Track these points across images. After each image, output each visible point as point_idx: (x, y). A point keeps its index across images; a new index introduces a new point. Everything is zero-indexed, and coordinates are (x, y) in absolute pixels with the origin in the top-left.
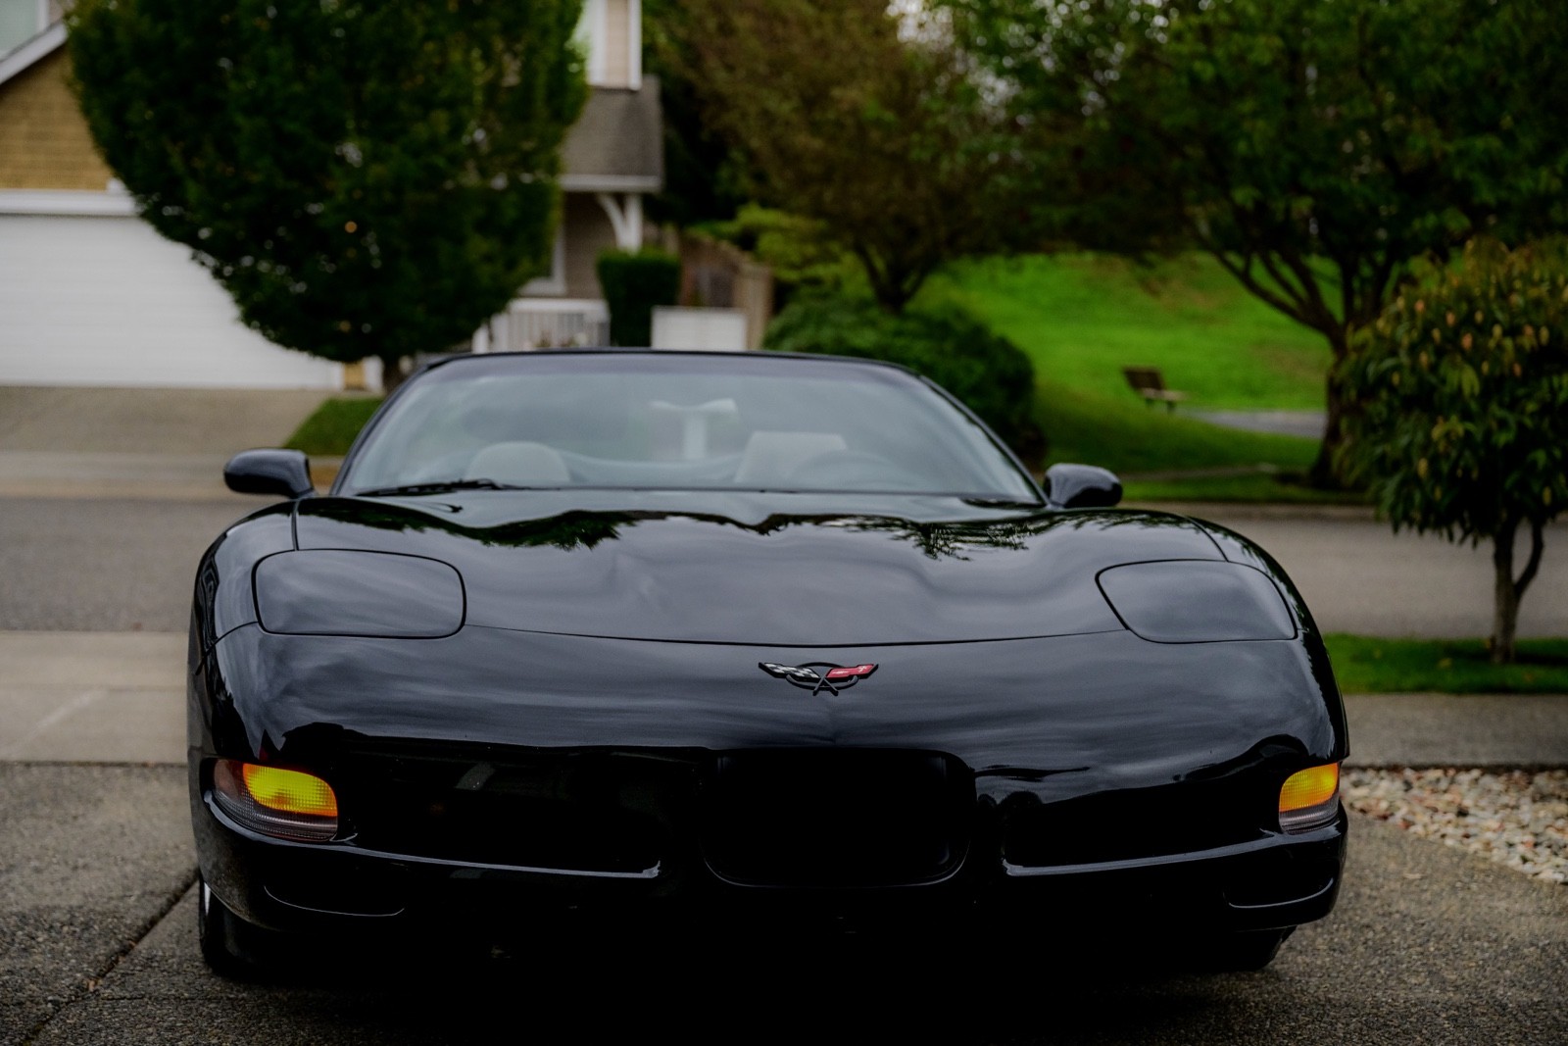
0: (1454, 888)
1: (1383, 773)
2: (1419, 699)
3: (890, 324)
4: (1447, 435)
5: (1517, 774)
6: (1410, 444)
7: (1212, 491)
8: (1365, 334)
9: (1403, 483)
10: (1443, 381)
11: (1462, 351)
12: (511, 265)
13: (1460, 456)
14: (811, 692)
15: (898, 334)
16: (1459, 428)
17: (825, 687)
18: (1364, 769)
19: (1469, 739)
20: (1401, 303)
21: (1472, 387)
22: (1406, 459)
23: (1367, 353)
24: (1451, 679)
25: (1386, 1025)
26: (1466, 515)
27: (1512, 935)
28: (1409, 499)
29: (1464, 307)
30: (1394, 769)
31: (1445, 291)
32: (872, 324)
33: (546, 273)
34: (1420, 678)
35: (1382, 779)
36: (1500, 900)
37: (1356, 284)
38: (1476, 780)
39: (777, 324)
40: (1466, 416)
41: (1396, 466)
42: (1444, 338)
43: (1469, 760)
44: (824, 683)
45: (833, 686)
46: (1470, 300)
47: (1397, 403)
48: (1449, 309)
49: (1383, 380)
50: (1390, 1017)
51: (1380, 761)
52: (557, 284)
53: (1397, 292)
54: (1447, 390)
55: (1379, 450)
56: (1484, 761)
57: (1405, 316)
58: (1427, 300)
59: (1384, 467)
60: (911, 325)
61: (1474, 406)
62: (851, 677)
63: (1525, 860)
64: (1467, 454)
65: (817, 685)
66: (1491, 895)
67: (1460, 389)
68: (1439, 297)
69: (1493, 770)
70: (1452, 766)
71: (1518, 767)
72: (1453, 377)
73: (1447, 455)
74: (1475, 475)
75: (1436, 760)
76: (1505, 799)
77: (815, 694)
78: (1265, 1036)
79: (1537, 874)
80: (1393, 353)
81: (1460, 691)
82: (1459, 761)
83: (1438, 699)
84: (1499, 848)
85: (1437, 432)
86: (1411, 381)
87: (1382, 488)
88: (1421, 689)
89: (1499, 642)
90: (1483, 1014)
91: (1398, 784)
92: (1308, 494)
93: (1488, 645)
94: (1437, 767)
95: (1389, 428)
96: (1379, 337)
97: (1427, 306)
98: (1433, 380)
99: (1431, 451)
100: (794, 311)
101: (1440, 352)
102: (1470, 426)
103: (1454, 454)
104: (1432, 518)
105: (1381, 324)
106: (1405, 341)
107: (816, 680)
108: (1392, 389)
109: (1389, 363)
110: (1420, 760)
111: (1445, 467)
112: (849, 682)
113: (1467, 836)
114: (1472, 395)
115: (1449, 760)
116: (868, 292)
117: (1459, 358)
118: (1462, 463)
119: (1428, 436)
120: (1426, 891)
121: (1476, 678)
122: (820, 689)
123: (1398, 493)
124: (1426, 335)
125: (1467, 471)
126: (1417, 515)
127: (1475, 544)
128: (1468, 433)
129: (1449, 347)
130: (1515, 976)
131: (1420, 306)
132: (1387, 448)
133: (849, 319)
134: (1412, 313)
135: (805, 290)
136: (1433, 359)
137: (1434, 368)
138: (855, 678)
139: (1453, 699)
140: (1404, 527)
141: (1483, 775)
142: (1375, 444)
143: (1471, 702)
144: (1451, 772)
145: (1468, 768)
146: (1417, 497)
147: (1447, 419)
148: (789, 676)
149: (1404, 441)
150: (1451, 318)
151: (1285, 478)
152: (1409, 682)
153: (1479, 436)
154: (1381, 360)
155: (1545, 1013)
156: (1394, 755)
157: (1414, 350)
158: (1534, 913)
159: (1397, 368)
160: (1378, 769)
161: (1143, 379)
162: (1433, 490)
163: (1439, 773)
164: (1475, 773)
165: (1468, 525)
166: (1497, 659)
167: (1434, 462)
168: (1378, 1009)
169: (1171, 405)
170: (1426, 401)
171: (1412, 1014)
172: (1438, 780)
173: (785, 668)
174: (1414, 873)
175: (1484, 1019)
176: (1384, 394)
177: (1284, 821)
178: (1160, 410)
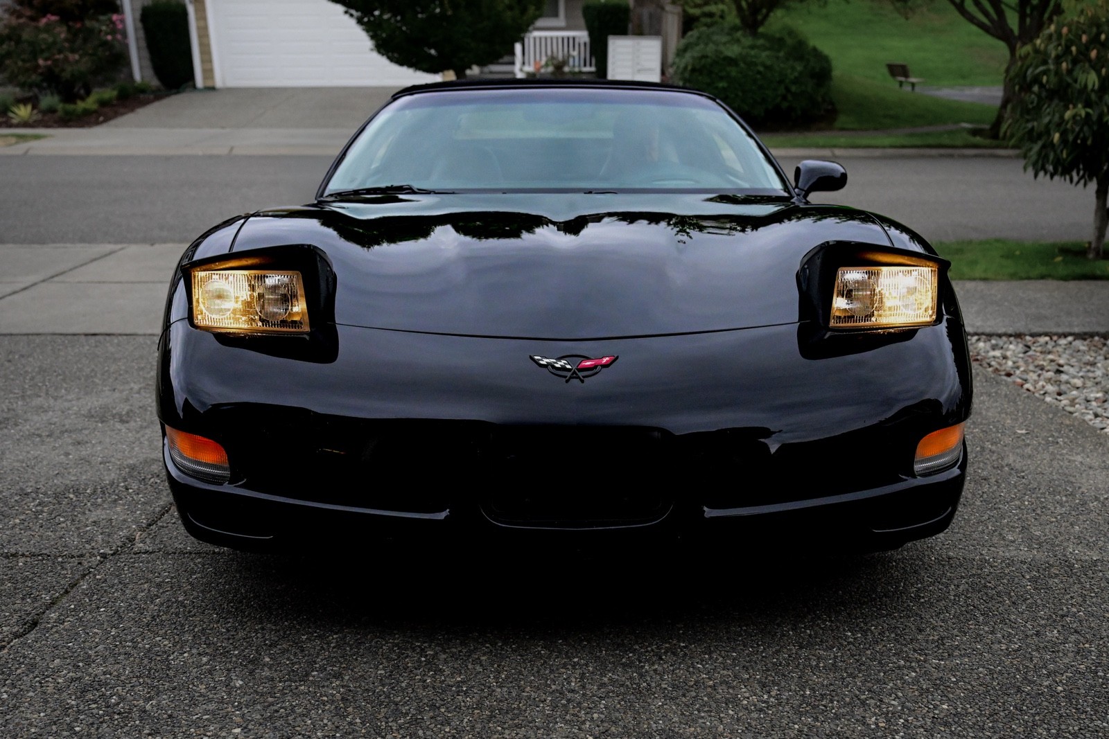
0: (1048, 442)
1: (1012, 339)
2: (1039, 284)
3: (748, 41)
4: (1074, 117)
5: (1097, 338)
6: (1050, 122)
7: (931, 141)
8: (1028, 48)
9: (1044, 147)
10: (1076, 81)
11: (1090, 60)
12: (524, 11)
13: (1081, 130)
14: (564, 380)
15: (752, 47)
16: (1082, 111)
17: (574, 375)
18: (1000, 336)
19: (1069, 314)
20: (1053, 27)
21: (1094, 86)
22: (1047, 132)
23: (1028, 62)
24: (1062, 270)
25: (986, 587)
26: (1081, 166)
27: (1083, 489)
28: (1046, 156)
29: (1094, 30)
30: (1019, 336)
31: (1082, 20)
32: (738, 41)
33: (555, 14)
34: (1041, 269)
35: (1011, 343)
36: (1077, 454)
37: (1028, 11)
38: (1070, 343)
39: (684, 41)
40: (1088, 104)
41: (1039, 136)
42: (1079, 51)
43: (1067, 330)
44: (574, 372)
45: (581, 374)
46: (1098, 26)
47: (1044, 94)
48: (1084, 32)
49: (1037, 80)
50: (988, 578)
51: (1010, 331)
52: (561, 21)
53: (1051, 20)
54: (1077, 86)
55: (1029, 125)
56: (1076, 330)
57: (1055, 37)
58: (1069, 26)
59: (1032, 136)
60: (761, 42)
61: (1093, 97)
62: (595, 367)
63: (1096, 416)
64: (1086, 128)
65: (569, 374)
66: (1071, 450)
67: (1086, 86)
68: (1078, 22)
69: (1081, 336)
70: (1056, 334)
71: (1098, 334)
72: (1082, 78)
73: (1073, 131)
74: (1089, 142)
75: (1047, 330)
76: (1088, 358)
77: (567, 381)
78: (898, 598)
79: (1103, 429)
80: (1045, 62)
81: (1065, 278)
82: (1060, 330)
83: (1052, 284)
84: (1080, 404)
85: (1068, 114)
86: (1054, 79)
87: (1030, 149)
88: (1042, 277)
89: (1093, 245)
90: (1057, 575)
91: (1021, 347)
92: (988, 142)
93: (1087, 245)
94: (1046, 334)
95: (1036, 111)
96: (1037, 51)
97: (1070, 31)
98: (1069, 80)
99: (1062, 128)
100: (693, 34)
101: (1075, 62)
102: (1089, 110)
103: (1077, 129)
104: (1060, 169)
105: (1038, 42)
106: (1053, 54)
107: (569, 370)
108: (1042, 86)
109: (1041, 68)
110: (1036, 330)
111: (1071, 138)
112: (595, 371)
113: (1059, 394)
114: (1093, 90)
115: (1054, 330)
116: (738, 21)
117: (1087, 65)
118: (1081, 135)
119: (1062, 117)
120: (1029, 445)
121: (1078, 270)
122: (571, 378)
123: (1039, 154)
124: (1067, 50)
125: (1084, 140)
126: (1051, 168)
127: (1085, 185)
128: (1088, 114)
129: (1081, 57)
130: (1082, 532)
131: (1065, 30)
132: (1035, 124)
133: (724, 39)
134: (1059, 35)
135: (704, 20)
136: (1070, 66)
137: (1070, 72)
138: (599, 367)
139: (1061, 283)
140: (1041, 174)
141: (1075, 340)
142: (1028, 121)
143: (1072, 285)
144: (1055, 338)
145: (1065, 335)
146: (1051, 156)
147: (1075, 106)
148: (550, 367)
149: (1046, 120)
150: (1084, 38)
151: (975, 132)
152: (1036, 272)
153: (1095, 118)
154: (1037, 67)
155: (1101, 574)
156: (1020, 327)
157: (1058, 59)
158: (1099, 466)
159: (1045, 73)
160: (1010, 336)
161: (897, 70)
162: (1062, 152)
163: (1047, 339)
164: (1070, 338)
165: (1081, 173)
166: (1091, 256)
167: (1064, 134)
168: (981, 569)
169: (913, 85)
170: (1063, 93)
171: (1006, 575)
172: (1047, 343)
173: (548, 360)
174: (1022, 429)
175: (1056, 580)
176: (1036, 88)
177: (918, 467)
178: (908, 88)
